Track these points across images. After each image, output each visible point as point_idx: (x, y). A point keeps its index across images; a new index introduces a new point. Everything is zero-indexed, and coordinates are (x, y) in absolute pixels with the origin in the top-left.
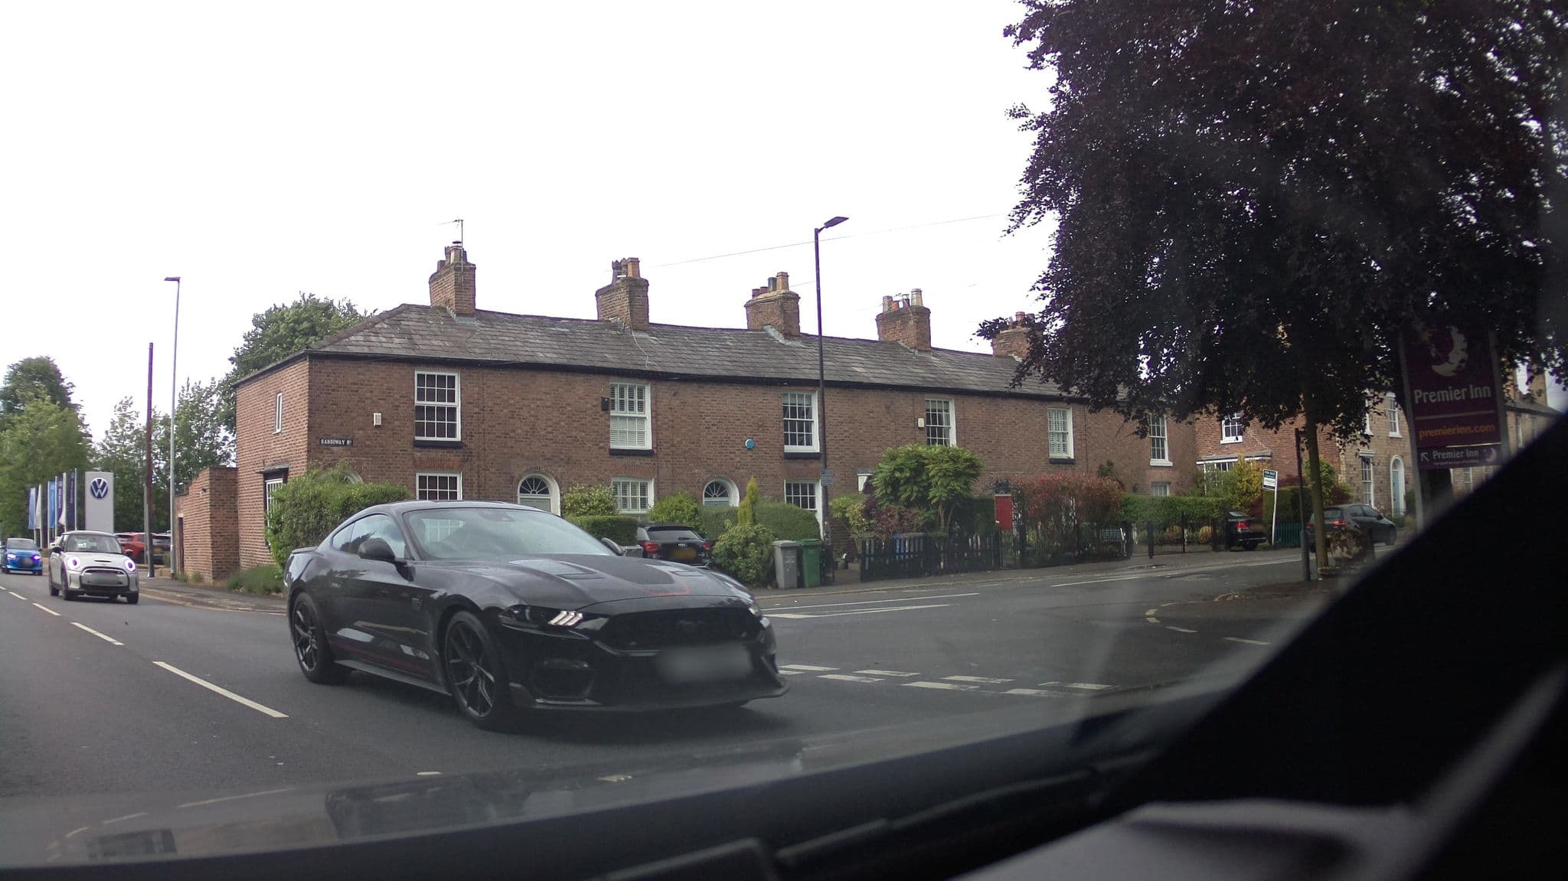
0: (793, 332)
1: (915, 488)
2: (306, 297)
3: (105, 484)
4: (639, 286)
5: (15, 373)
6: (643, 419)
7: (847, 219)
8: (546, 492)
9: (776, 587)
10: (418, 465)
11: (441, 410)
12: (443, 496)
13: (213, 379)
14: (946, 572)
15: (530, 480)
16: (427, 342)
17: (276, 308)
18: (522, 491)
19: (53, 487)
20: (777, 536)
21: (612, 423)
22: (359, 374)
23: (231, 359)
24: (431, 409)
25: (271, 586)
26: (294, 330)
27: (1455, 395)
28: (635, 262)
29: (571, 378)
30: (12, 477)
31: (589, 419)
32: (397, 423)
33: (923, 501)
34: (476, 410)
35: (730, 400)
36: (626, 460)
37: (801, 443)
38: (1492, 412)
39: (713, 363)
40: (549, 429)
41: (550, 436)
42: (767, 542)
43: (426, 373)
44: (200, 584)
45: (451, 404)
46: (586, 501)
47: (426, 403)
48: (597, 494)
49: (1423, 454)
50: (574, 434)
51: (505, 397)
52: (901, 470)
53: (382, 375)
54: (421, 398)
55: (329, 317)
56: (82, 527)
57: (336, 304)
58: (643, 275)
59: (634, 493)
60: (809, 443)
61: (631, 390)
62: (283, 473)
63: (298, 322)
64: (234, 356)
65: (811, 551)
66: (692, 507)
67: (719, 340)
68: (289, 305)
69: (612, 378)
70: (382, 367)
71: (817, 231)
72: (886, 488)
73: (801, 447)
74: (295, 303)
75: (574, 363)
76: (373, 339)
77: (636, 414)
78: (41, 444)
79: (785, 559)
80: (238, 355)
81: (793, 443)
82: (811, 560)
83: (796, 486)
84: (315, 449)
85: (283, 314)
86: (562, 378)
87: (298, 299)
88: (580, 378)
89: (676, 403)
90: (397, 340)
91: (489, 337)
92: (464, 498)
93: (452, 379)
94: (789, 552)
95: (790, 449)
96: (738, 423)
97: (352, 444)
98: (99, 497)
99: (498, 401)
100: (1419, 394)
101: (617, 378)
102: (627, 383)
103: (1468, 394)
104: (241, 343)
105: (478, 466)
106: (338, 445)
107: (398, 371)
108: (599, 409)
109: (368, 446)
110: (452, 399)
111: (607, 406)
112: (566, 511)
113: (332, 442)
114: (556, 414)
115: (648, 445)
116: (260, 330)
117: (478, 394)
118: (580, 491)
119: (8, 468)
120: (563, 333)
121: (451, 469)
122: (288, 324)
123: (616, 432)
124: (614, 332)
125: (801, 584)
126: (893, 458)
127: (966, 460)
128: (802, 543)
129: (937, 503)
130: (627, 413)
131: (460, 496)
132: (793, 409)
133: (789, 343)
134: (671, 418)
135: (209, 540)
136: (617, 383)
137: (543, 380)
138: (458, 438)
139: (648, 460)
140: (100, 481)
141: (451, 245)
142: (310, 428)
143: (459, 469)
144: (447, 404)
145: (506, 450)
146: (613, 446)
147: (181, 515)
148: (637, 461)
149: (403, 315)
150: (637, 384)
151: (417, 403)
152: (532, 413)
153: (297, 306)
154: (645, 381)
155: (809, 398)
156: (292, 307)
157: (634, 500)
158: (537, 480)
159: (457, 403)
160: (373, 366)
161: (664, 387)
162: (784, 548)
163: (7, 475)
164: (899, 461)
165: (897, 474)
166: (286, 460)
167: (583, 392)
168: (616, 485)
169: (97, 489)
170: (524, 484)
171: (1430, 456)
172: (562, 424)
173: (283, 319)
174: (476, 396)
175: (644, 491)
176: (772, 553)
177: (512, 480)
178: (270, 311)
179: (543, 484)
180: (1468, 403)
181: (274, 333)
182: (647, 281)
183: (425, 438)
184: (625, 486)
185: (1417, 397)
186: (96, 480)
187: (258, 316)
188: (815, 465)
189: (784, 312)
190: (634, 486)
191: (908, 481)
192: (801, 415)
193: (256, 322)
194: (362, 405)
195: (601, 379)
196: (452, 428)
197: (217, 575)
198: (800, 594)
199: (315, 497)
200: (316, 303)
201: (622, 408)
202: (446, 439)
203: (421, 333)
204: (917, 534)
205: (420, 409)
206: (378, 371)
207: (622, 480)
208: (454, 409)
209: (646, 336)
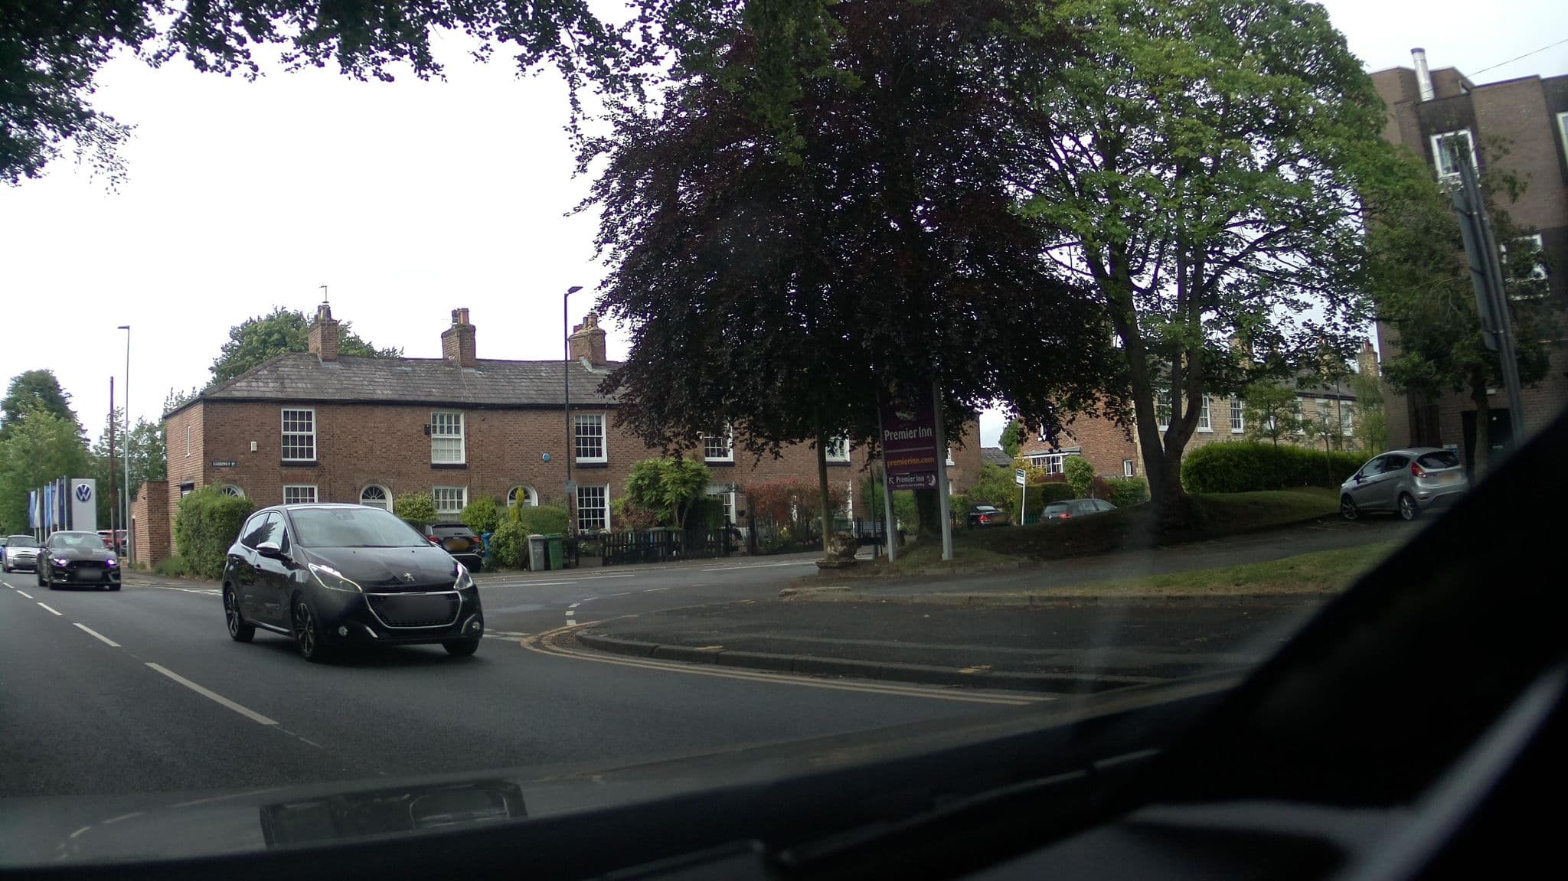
0: (600, 361)
1: (654, 493)
2: (279, 310)
3: (88, 489)
4: (468, 331)
5: (17, 386)
6: (460, 439)
7: (580, 288)
8: (383, 497)
9: (530, 570)
10: (285, 480)
11: (302, 437)
12: (304, 501)
13: (194, 388)
14: (678, 558)
15: (371, 489)
16: (294, 385)
17: (251, 321)
18: (364, 497)
19: (48, 490)
20: (532, 531)
21: (433, 444)
22: (240, 413)
23: (211, 369)
24: (294, 437)
25: (178, 570)
26: (264, 342)
27: (909, 434)
28: (466, 311)
29: (399, 409)
30: (14, 482)
31: (414, 441)
32: (268, 449)
33: (659, 503)
34: (328, 437)
35: (530, 423)
36: (444, 472)
37: (592, 455)
38: (932, 447)
39: (524, 392)
40: (384, 450)
41: (384, 455)
42: (523, 536)
43: (290, 410)
44: (143, 571)
45: (309, 433)
46: (410, 505)
47: (290, 433)
48: (419, 498)
49: (890, 479)
50: (403, 453)
51: (350, 427)
52: (643, 479)
53: (257, 412)
54: (286, 429)
55: (298, 328)
56: (70, 528)
57: (305, 317)
58: (471, 322)
59: (452, 497)
60: (599, 455)
61: (449, 418)
62: (191, 487)
63: (269, 334)
64: (214, 366)
65: (556, 543)
66: (491, 509)
67: (535, 371)
68: (264, 317)
69: (433, 409)
70: (258, 407)
71: (566, 296)
72: (633, 493)
73: (592, 458)
74: (269, 316)
75: (403, 398)
76: (254, 384)
77: (454, 436)
78: (39, 452)
79: (534, 549)
80: (217, 365)
81: (586, 455)
82: (555, 549)
83: (588, 490)
84: (209, 469)
85: (256, 328)
86: (392, 410)
87: (272, 312)
88: (407, 410)
89: (484, 426)
90: (271, 385)
91: (343, 378)
92: (319, 502)
93: (309, 414)
94: (538, 543)
95: (581, 460)
96: (536, 440)
97: (235, 466)
98: (84, 500)
99: (345, 429)
100: (888, 434)
101: (437, 409)
102: (446, 412)
103: (917, 434)
104: (219, 354)
105: (330, 479)
106: (224, 466)
107: (270, 410)
108: (423, 433)
109: (247, 466)
110: (310, 429)
111: (427, 431)
112: (396, 511)
113: (221, 464)
114: (390, 438)
115: (463, 461)
116: (237, 343)
117: (329, 424)
118: (408, 497)
119: (11, 474)
120: (406, 373)
121: (309, 482)
122: (259, 336)
123: (437, 450)
124: (447, 369)
125: (547, 568)
126: (640, 468)
127: (693, 471)
128: (548, 536)
129: (671, 504)
130: (446, 436)
131: (316, 500)
132: (585, 428)
133: (596, 371)
134: (481, 439)
135: (147, 537)
136: (439, 412)
137: (379, 413)
138: (315, 459)
139: (463, 472)
140: (84, 486)
141: (322, 304)
142: (205, 454)
143: (315, 482)
144: (305, 433)
145: (350, 467)
146: (434, 462)
147: (134, 517)
148: (453, 473)
149: (283, 362)
150: (453, 413)
151: (284, 433)
152: (371, 438)
153: (271, 318)
154: (459, 410)
155: (599, 418)
156: (266, 320)
157: (452, 503)
158: (376, 489)
159: (313, 433)
160: (250, 406)
161: (475, 415)
162: (533, 540)
163: (11, 480)
164: (642, 472)
165: (640, 482)
166: (191, 478)
167: (409, 421)
168: (437, 492)
169: (81, 493)
170: (366, 492)
171: (894, 480)
172: (394, 445)
173: (255, 332)
174: (328, 426)
175: (460, 496)
176: (526, 545)
177: (356, 490)
178: (246, 324)
179: (381, 492)
180: (917, 441)
181: (248, 345)
182: (474, 327)
183: (290, 459)
184: (445, 492)
185: (886, 436)
186: (80, 485)
187: (234, 329)
188: (602, 472)
189: (592, 345)
190: (452, 493)
191: (648, 486)
192: (592, 433)
193: (233, 336)
194: (242, 436)
195: (425, 410)
196: (310, 451)
197: (153, 562)
198: (547, 574)
199: (197, 507)
200: (287, 315)
201: (442, 432)
202: (306, 459)
203: (292, 377)
204: (658, 528)
205: (286, 437)
206: (254, 411)
207: (441, 488)
208: (311, 437)
209: (472, 371)
